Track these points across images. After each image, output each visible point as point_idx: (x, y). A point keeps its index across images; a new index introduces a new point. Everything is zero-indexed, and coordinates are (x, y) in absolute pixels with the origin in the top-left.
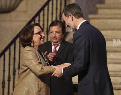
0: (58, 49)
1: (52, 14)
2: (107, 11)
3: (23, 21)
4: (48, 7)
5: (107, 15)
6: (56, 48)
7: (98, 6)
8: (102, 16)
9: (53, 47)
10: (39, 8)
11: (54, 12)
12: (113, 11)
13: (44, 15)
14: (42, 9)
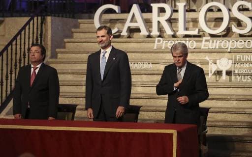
0: (37, 71)
1: (29, 38)
2: (82, 35)
3: (2, 45)
4: (25, 32)
5: (81, 39)
6: (35, 70)
7: (73, 30)
8: (77, 40)
9: (32, 69)
10: (16, 32)
11: (31, 36)
12: (87, 35)
13: (21, 39)
14: (19, 33)
